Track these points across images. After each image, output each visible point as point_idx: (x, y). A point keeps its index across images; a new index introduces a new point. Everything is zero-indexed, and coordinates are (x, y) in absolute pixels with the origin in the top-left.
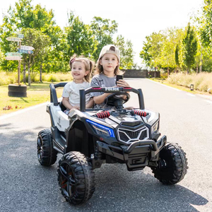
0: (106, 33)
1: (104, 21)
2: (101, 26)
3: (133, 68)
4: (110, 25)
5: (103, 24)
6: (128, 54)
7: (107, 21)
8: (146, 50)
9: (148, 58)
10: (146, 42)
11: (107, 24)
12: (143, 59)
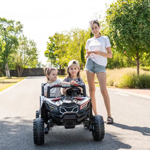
0: (11, 34)
1: (9, 22)
2: (5, 27)
3: (37, 67)
4: (15, 26)
5: (7, 25)
6: (32, 53)
7: (12, 22)
8: (51, 50)
9: (52, 57)
10: (50, 42)
11: (11, 25)
12: (48, 58)
